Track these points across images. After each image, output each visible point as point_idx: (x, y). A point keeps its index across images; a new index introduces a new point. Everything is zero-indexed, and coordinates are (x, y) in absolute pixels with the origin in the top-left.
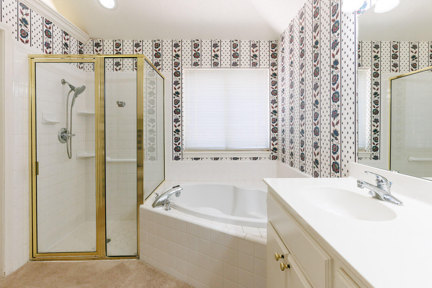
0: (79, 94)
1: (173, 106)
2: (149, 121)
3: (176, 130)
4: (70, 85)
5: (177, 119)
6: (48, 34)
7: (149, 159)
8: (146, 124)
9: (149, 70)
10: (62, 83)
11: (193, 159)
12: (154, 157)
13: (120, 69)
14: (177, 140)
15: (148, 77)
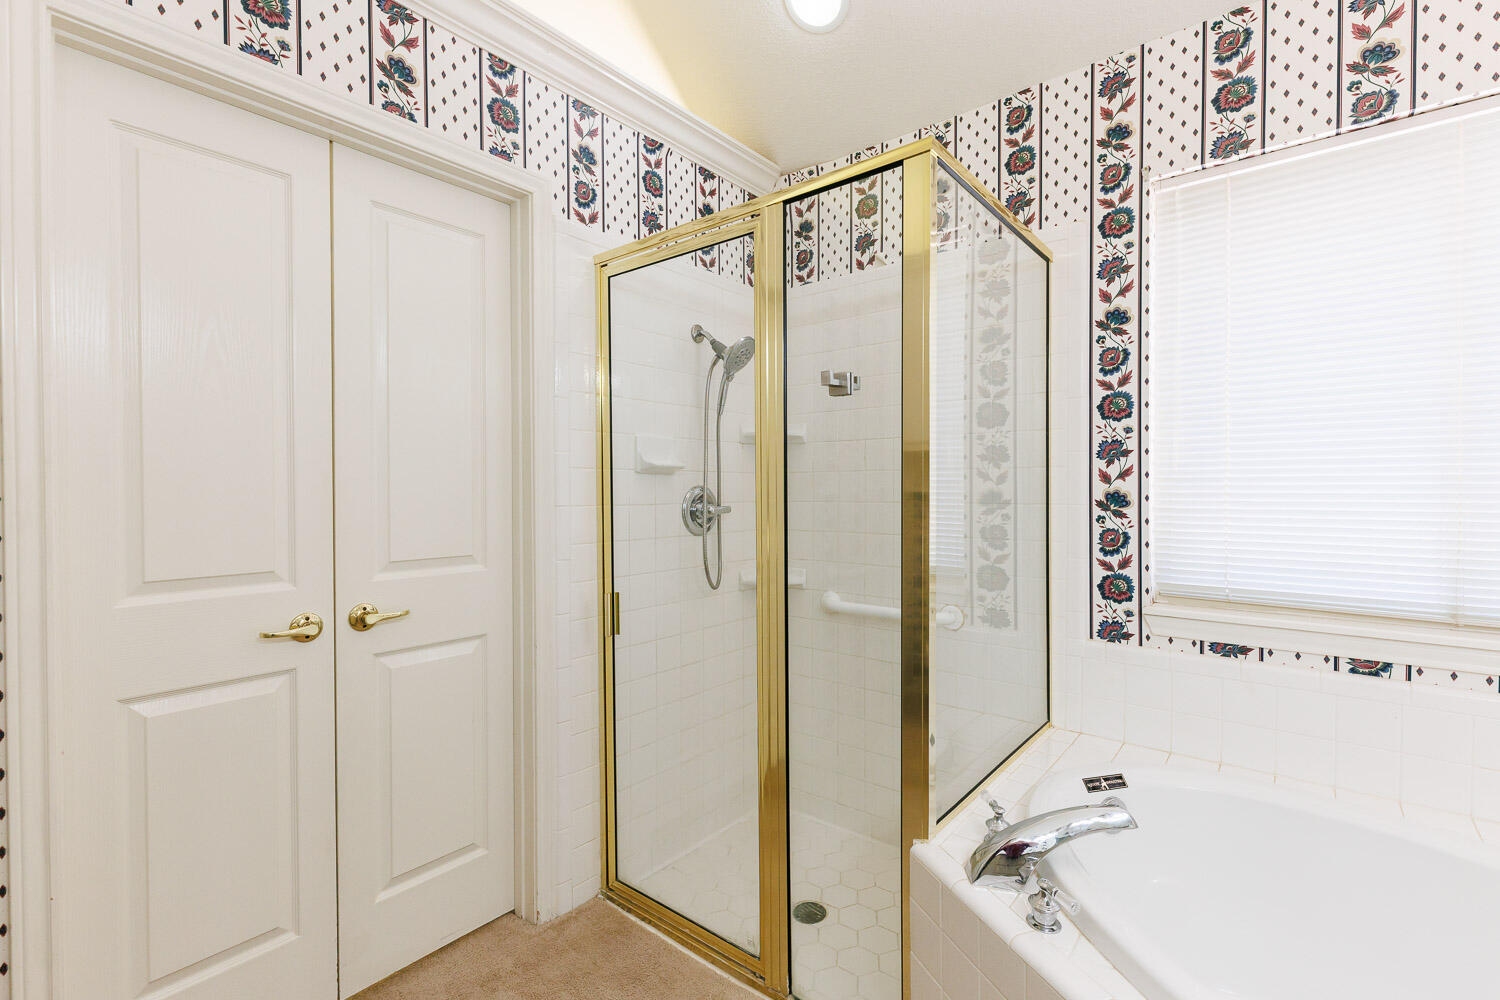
0: (738, 370)
1: (1094, 382)
2: (983, 458)
3: (1108, 496)
4: (713, 343)
5: (1117, 443)
6: (653, 184)
7: (984, 620)
8: (971, 468)
9: (983, 237)
10: (695, 339)
11: (1206, 648)
12: (1003, 613)
13: (871, 261)
14: (1113, 542)
15: (980, 268)
